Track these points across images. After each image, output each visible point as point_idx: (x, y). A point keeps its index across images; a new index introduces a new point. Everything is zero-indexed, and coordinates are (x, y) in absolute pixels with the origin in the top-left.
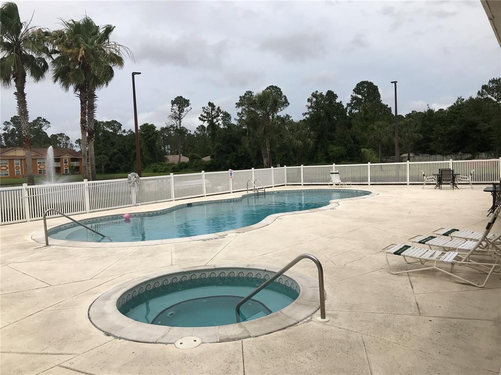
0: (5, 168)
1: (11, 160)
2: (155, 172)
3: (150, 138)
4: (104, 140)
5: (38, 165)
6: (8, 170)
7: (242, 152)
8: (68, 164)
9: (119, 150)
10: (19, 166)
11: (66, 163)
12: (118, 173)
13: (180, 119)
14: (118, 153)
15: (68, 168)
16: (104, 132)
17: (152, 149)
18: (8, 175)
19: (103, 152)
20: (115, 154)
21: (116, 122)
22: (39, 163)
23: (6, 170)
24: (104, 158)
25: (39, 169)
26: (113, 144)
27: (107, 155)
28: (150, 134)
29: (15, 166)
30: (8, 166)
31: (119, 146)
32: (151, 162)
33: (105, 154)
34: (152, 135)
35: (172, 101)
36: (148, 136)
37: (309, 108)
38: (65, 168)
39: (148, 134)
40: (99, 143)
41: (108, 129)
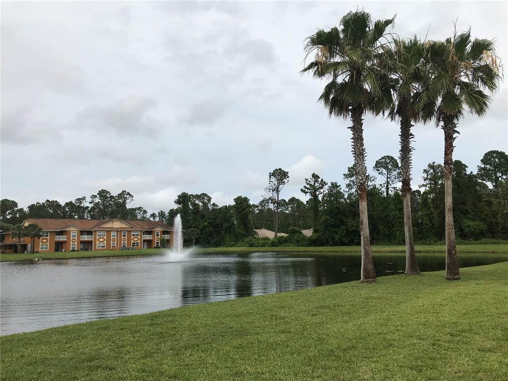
0: (102, 240)
1: (109, 232)
2: (251, 246)
3: (245, 211)
4: (193, 213)
5: (132, 237)
6: (105, 242)
7: (353, 226)
8: (159, 237)
9: (209, 223)
10: (116, 238)
11: (157, 235)
12: (208, 247)
13: (278, 191)
14: (208, 226)
15: (159, 241)
16: (194, 205)
17: (245, 222)
18: (104, 247)
19: (193, 226)
20: (205, 227)
21: (206, 195)
22: (133, 235)
23: (103, 241)
24: (196, 230)
25: (132, 242)
26: (203, 217)
27: (198, 229)
28: (244, 207)
29: (112, 238)
30: (105, 237)
31: (210, 219)
32: (244, 235)
33: (195, 227)
34: (246, 207)
35: (270, 173)
36: (242, 208)
37: (425, 180)
38: (156, 241)
39: (242, 206)
40: (188, 216)
41: (197, 202)
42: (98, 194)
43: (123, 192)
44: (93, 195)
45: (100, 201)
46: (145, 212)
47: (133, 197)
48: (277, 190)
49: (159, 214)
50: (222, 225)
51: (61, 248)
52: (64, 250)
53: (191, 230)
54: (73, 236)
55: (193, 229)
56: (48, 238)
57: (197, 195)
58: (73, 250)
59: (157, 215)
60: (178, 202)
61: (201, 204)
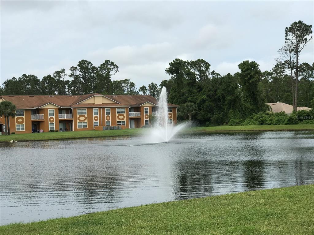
0: (83, 118)
1: (90, 108)
2: (262, 124)
3: (253, 80)
4: (189, 84)
5: (117, 115)
6: (86, 121)
8: (148, 114)
9: (208, 96)
10: (98, 116)
11: (146, 112)
12: (208, 126)
13: (297, 53)
14: (207, 100)
15: (148, 119)
16: (189, 74)
17: (254, 94)
18: (86, 126)
19: (189, 99)
20: (204, 101)
21: (203, 61)
22: (118, 113)
23: (84, 120)
24: (191, 106)
25: (118, 120)
26: (200, 88)
27: (195, 103)
28: (252, 74)
29: (94, 116)
30: (86, 116)
31: (209, 91)
32: (252, 111)
33: (191, 101)
34: (255, 74)
35: (287, 28)
36: (249, 76)
38: (145, 119)
39: (249, 74)
40: (182, 88)
41: (192, 70)
42: (78, 65)
43: (107, 61)
44: (73, 67)
45: (81, 73)
46: (133, 85)
47: (118, 67)
48: (296, 50)
49: (149, 86)
50: (224, 98)
51: (39, 129)
52: (41, 131)
53: (185, 104)
54: (51, 115)
55: (189, 104)
56: (24, 117)
57: (193, 62)
58: (52, 131)
59: (148, 88)
60: (170, 71)
61: (197, 73)
